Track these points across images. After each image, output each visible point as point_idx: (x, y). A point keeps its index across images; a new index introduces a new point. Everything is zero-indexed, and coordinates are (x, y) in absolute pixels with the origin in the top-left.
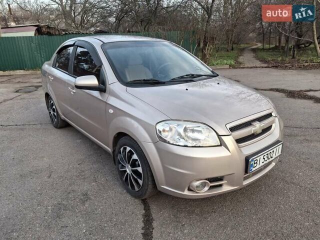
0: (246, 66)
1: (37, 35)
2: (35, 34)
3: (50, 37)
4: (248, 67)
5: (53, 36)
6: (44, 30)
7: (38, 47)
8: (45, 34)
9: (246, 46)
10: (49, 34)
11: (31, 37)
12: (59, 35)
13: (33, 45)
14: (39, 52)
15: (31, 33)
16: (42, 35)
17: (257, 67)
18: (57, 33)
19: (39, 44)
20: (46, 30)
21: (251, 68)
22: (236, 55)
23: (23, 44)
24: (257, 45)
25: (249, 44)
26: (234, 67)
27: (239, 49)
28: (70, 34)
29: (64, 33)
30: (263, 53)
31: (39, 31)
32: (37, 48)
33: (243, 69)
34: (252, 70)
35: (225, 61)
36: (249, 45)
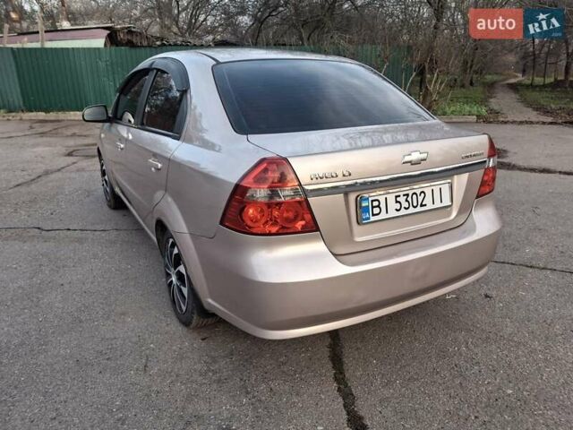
0: (510, 119)
1: (108, 46)
2: (105, 45)
3: (133, 51)
4: (514, 122)
5: (138, 50)
6: (122, 36)
7: (110, 68)
8: (122, 45)
9: (495, 78)
10: (130, 44)
11: (99, 49)
12: (150, 46)
13: (102, 65)
14: (111, 78)
15: (99, 42)
16: (117, 46)
17: (532, 123)
18: (145, 43)
19: (112, 63)
20: (126, 38)
21: (521, 123)
22: (483, 96)
23: (83, 63)
24: (517, 77)
25: (501, 74)
26: (487, 121)
27: (484, 83)
28: (170, 45)
29: (158, 43)
30: (534, 94)
31: (113, 38)
32: (107, 70)
33: (504, 126)
34: (525, 127)
35: (467, 108)
36: (501, 78)
